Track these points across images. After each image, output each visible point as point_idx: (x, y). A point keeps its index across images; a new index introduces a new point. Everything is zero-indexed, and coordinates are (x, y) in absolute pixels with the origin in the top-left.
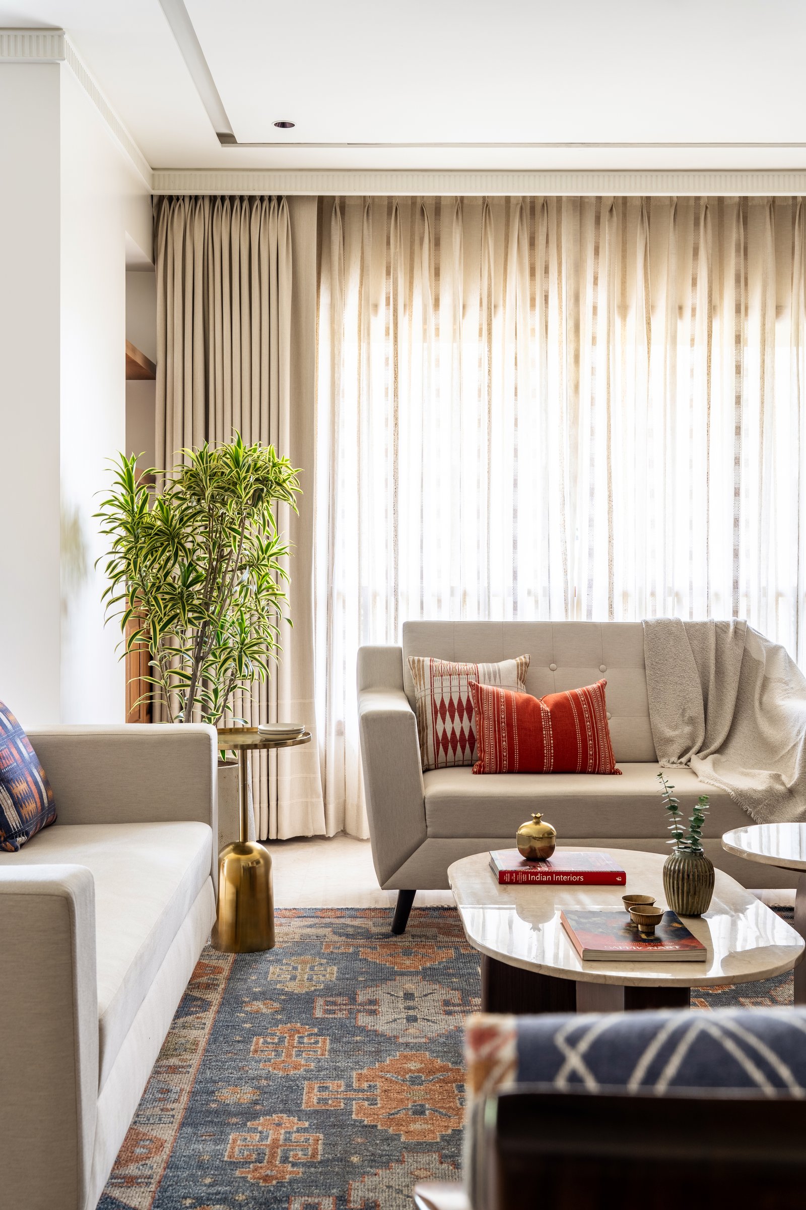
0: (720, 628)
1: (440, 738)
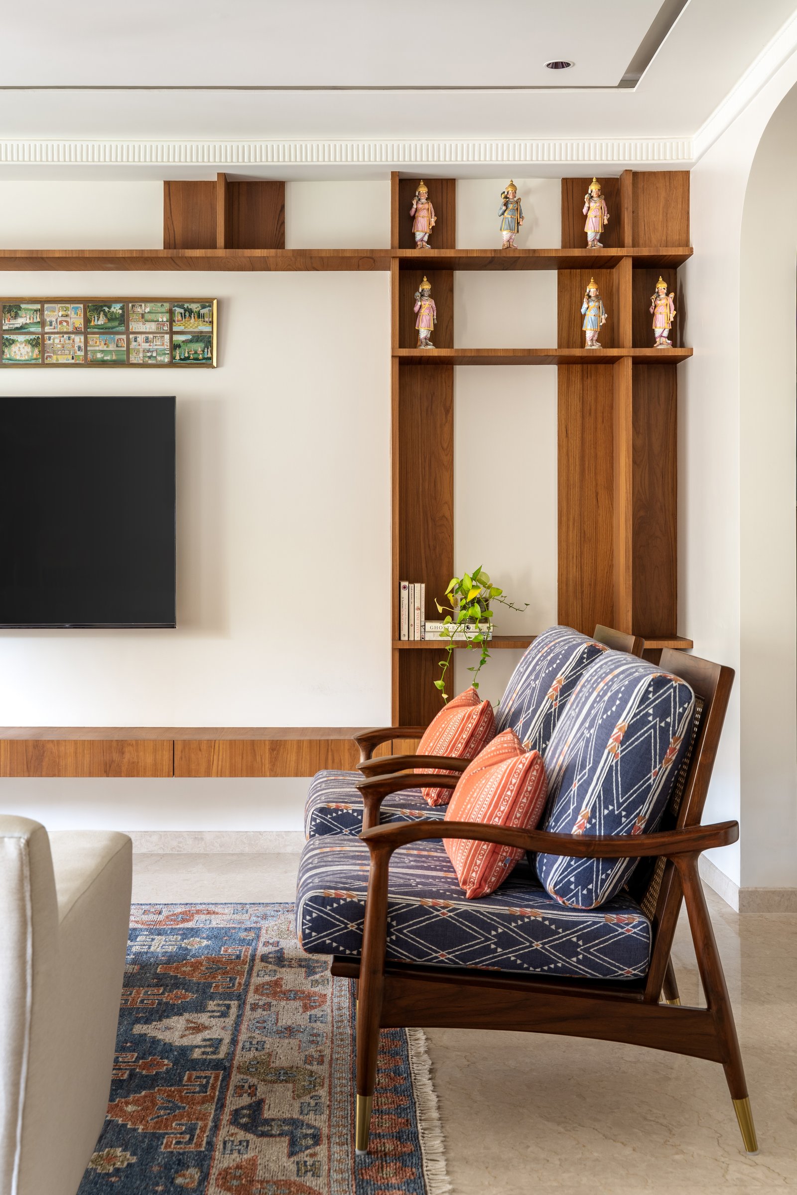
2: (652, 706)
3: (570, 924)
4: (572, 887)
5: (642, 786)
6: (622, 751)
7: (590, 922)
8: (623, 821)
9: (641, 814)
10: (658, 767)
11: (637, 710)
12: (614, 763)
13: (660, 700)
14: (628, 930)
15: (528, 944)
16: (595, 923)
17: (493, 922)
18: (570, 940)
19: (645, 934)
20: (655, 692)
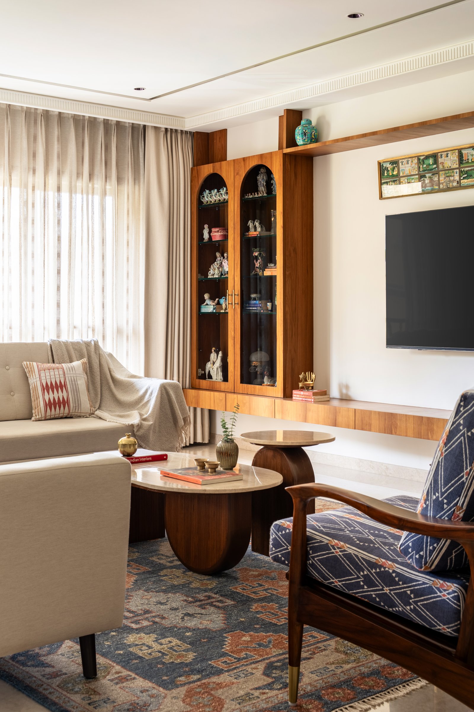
0: (88, 344)
1: (47, 403)
2: (463, 417)
3: (408, 580)
4: (410, 550)
5: (457, 482)
6: (445, 451)
7: (421, 582)
8: (445, 507)
9: (458, 505)
10: (469, 469)
11: (455, 420)
12: (440, 460)
13: (467, 413)
14: (444, 595)
15: (381, 588)
16: (424, 583)
17: (362, 566)
18: (405, 592)
19: (455, 602)
20: (465, 406)
